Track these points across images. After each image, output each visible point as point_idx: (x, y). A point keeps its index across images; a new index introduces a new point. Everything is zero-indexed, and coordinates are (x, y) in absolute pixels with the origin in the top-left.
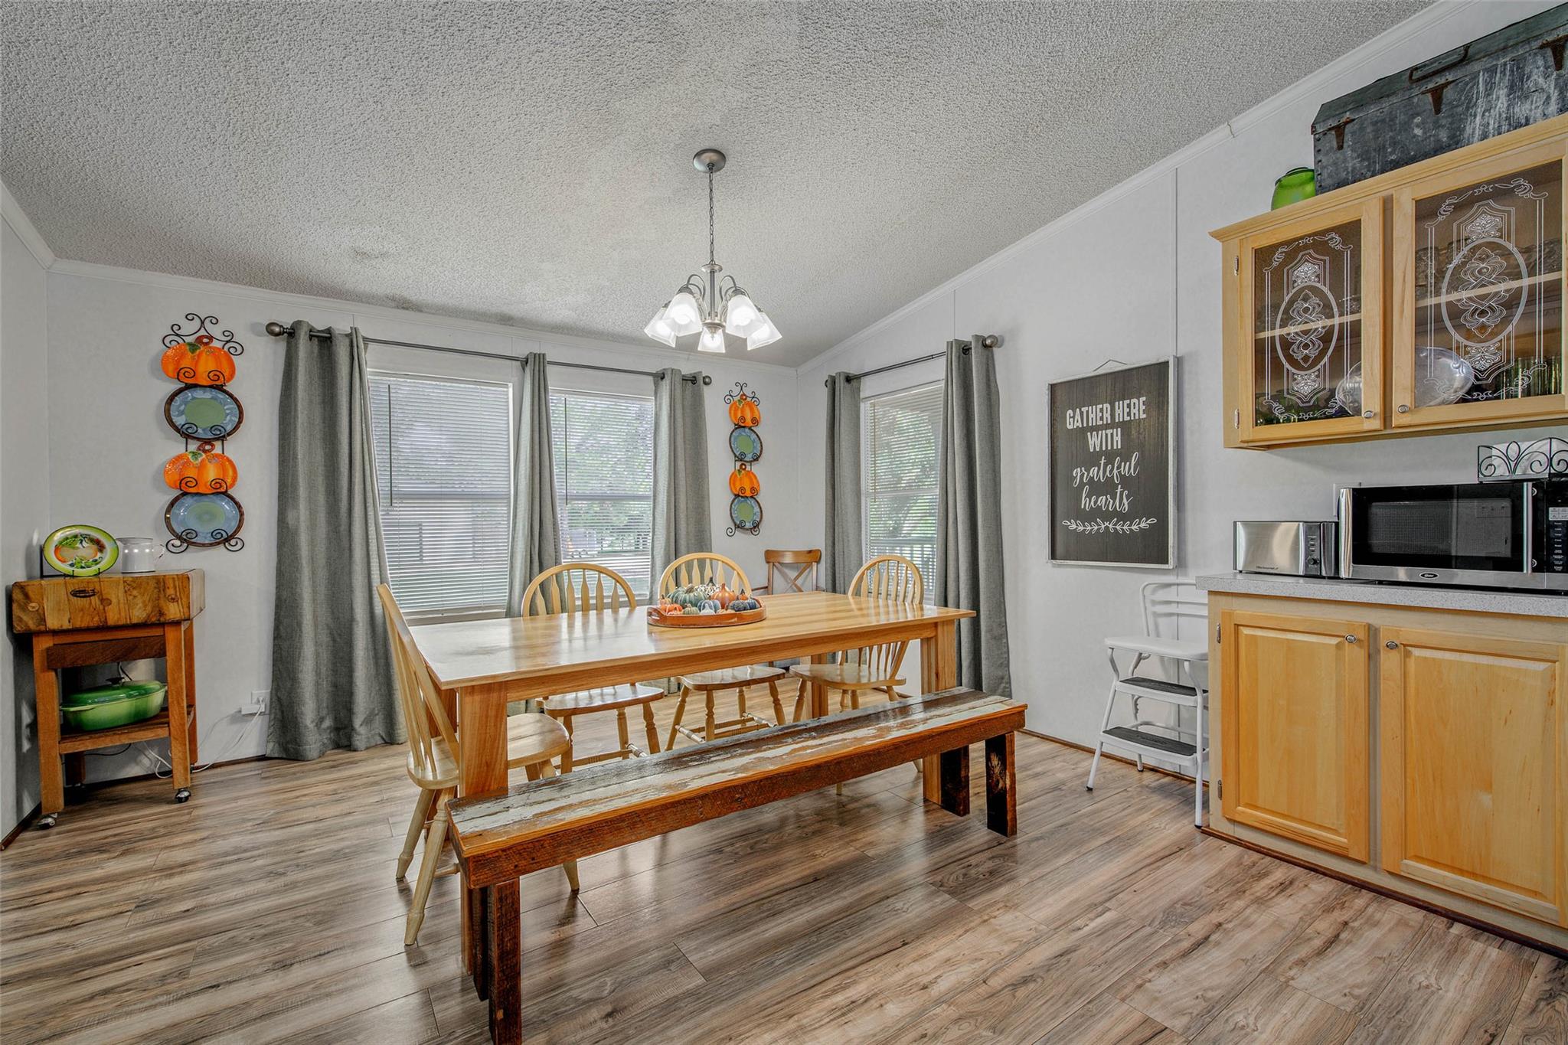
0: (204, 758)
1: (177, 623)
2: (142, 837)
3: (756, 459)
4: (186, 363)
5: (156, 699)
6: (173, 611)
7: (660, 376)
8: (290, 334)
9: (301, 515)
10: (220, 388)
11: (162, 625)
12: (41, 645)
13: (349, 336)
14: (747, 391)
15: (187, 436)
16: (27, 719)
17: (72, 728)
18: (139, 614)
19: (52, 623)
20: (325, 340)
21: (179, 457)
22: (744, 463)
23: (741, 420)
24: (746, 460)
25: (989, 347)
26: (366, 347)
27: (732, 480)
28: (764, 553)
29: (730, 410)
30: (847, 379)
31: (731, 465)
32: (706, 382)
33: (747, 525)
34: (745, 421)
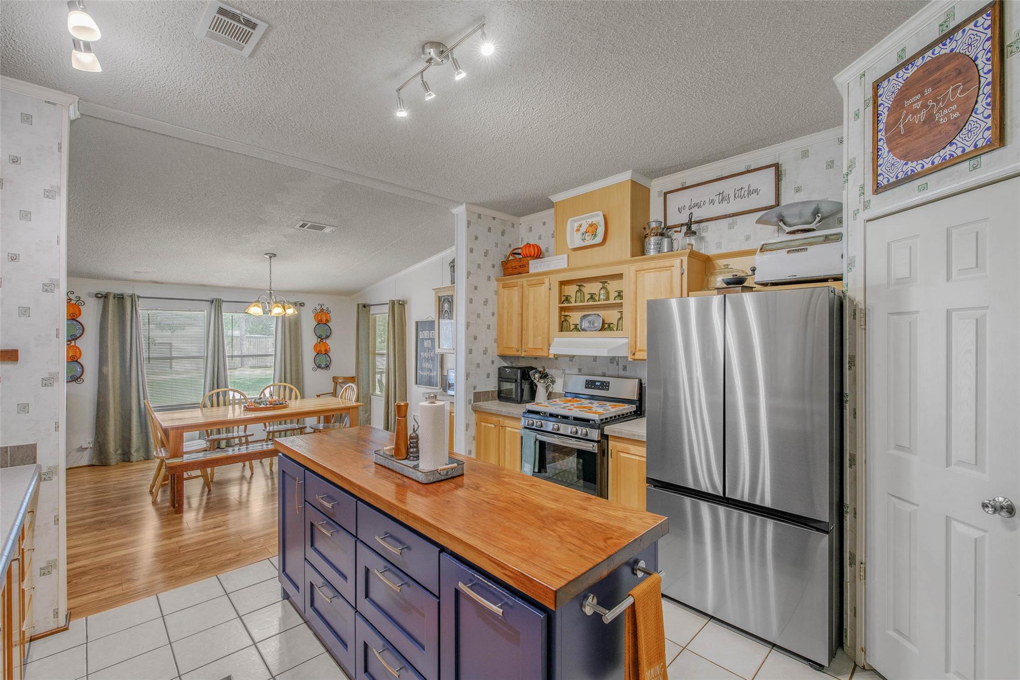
3: (327, 337)
8: (105, 297)
9: (109, 368)
10: (74, 319)
13: (131, 296)
14: (324, 308)
20: (120, 298)
22: (322, 339)
23: (321, 320)
24: (323, 337)
25: (401, 304)
26: (138, 300)
27: (315, 347)
28: (332, 378)
29: (315, 316)
30: (364, 306)
31: (315, 340)
32: (302, 304)
33: (323, 366)
34: (323, 321)
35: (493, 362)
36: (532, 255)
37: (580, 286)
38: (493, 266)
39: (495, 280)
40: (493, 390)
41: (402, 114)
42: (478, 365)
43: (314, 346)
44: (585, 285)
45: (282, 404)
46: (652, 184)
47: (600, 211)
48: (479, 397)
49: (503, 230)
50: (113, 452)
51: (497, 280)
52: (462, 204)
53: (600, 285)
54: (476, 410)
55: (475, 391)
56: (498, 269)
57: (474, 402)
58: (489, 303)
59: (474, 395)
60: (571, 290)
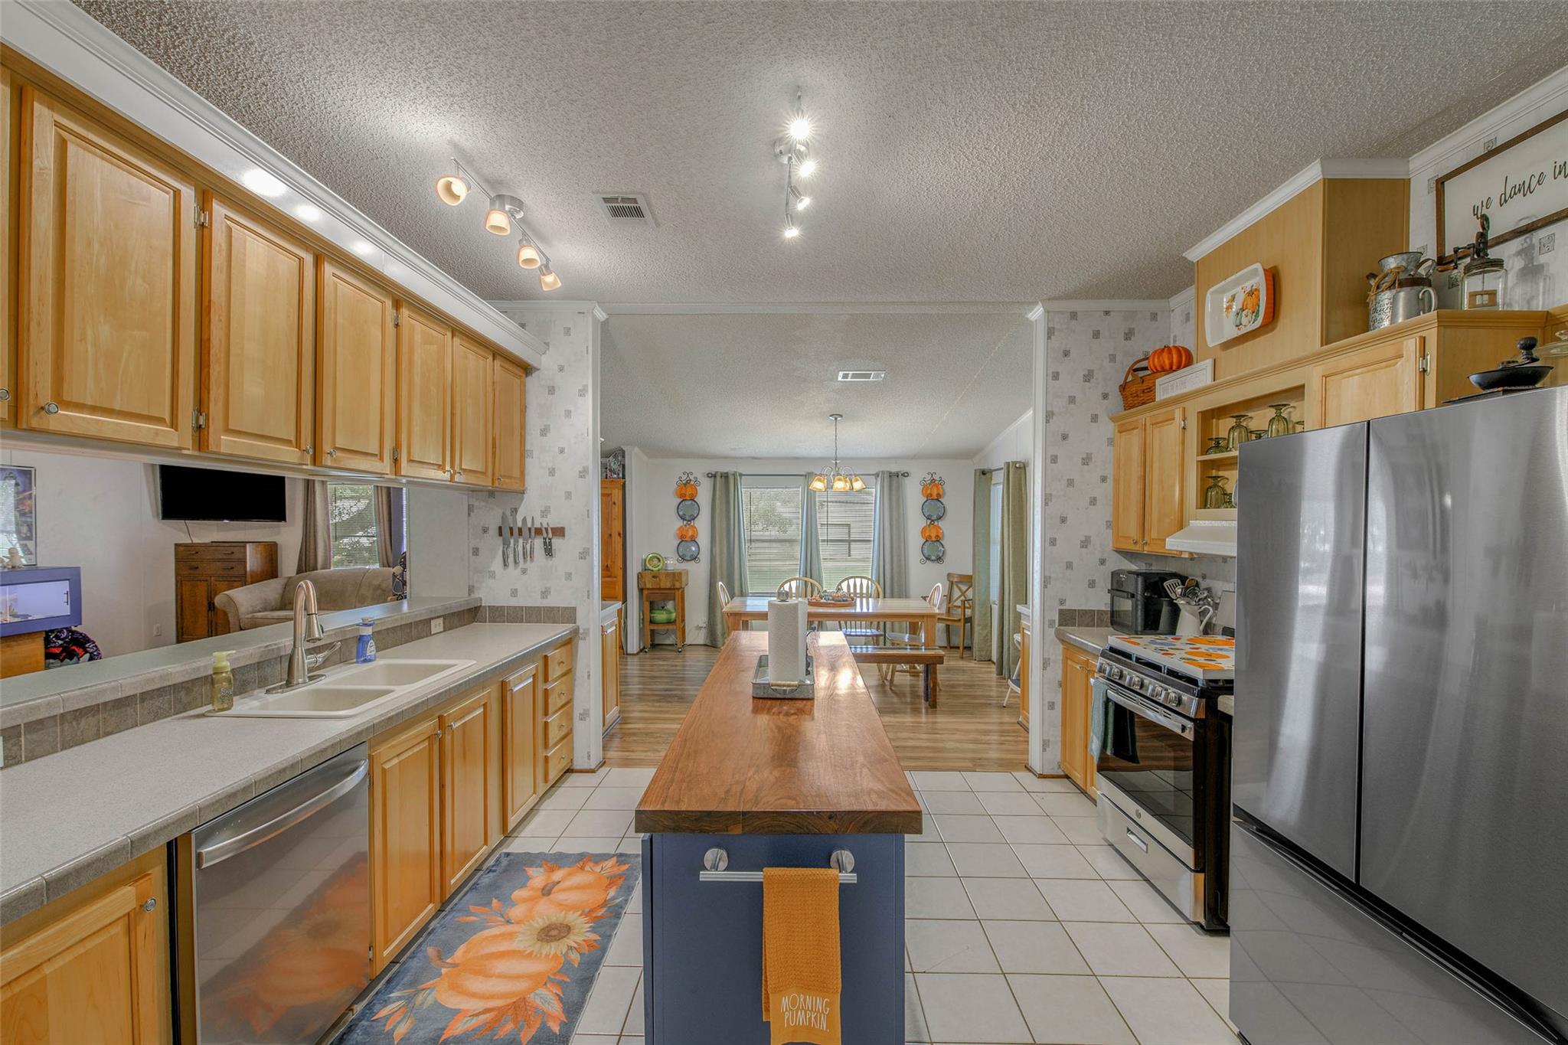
0: (688, 642)
1: (678, 589)
2: (670, 658)
3: (939, 518)
4: (683, 492)
5: (674, 615)
6: (677, 585)
7: (877, 475)
8: (715, 476)
9: (717, 549)
10: (693, 500)
11: (674, 589)
12: (645, 592)
13: (734, 474)
14: (936, 477)
15: (684, 519)
16: (641, 617)
17: (651, 622)
18: (668, 585)
19: (648, 586)
20: (725, 476)
21: (681, 527)
22: (933, 521)
23: (931, 495)
24: (933, 518)
25: (1020, 468)
26: (741, 479)
27: (923, 531)
28: (946, 575)
29: (923, 489)
30: (984, 473)
31: (923, 522)
32: (906, 474)
33: (933, 558)
34: (934, 495)
35: (1102, 562)
36: (1167, 367)
37: (1239, 417)
38: (1105, 396)
39: (1107, 418)
40: (1104, 609)
41: (792, 233)
42: (1069, 566)
43: (922, 533)
44: (1250, 414)
45: (846, 601)
46: (1412, 166)
47: (1257, 262)
48: (1068, 618)
49: (1130, 329)
50: (720, 635)
51: (1113, 419)
52: (1035, 303)
53: (1271, 413)
54: (1063, 640)
55: (1062, 607)
56: (1116, 398)
57: (1059, 625)
58: (1093, 460)
59: (1060, 614)
60: (1223, 427)
